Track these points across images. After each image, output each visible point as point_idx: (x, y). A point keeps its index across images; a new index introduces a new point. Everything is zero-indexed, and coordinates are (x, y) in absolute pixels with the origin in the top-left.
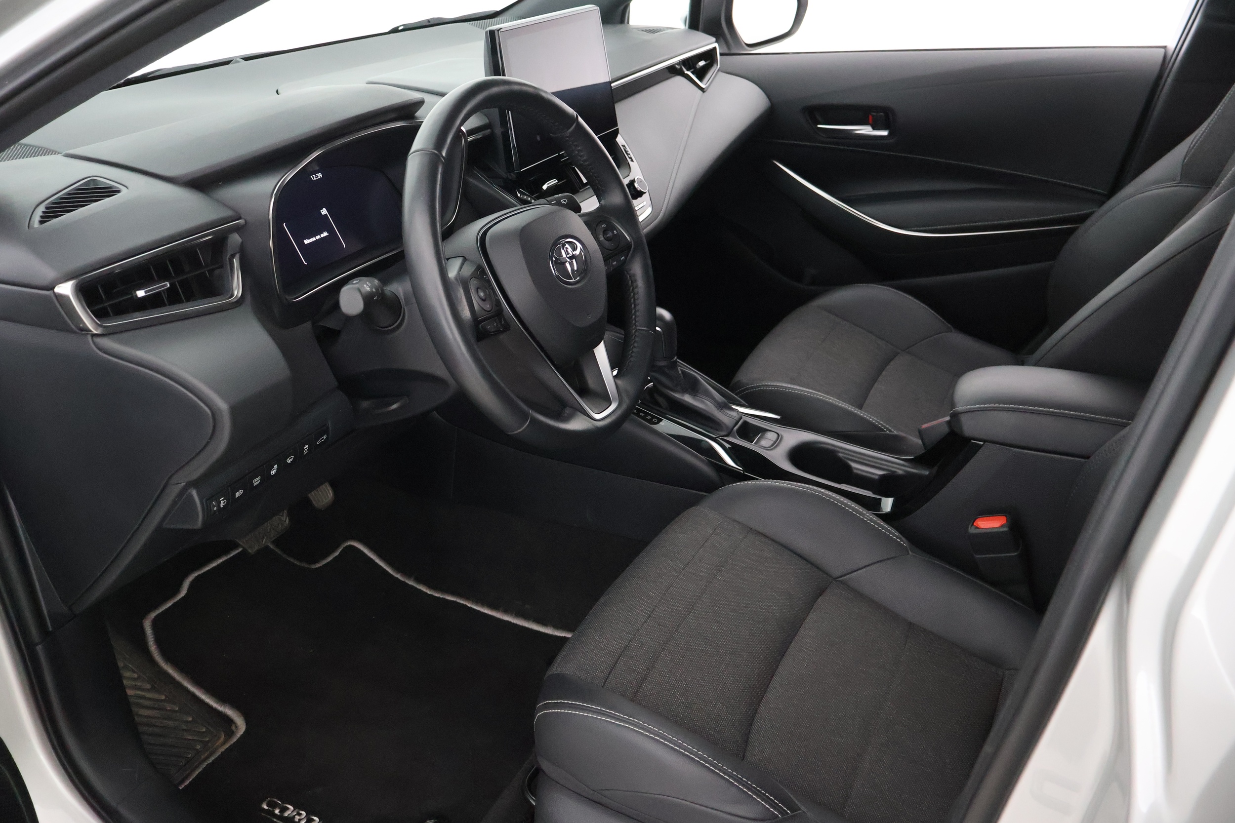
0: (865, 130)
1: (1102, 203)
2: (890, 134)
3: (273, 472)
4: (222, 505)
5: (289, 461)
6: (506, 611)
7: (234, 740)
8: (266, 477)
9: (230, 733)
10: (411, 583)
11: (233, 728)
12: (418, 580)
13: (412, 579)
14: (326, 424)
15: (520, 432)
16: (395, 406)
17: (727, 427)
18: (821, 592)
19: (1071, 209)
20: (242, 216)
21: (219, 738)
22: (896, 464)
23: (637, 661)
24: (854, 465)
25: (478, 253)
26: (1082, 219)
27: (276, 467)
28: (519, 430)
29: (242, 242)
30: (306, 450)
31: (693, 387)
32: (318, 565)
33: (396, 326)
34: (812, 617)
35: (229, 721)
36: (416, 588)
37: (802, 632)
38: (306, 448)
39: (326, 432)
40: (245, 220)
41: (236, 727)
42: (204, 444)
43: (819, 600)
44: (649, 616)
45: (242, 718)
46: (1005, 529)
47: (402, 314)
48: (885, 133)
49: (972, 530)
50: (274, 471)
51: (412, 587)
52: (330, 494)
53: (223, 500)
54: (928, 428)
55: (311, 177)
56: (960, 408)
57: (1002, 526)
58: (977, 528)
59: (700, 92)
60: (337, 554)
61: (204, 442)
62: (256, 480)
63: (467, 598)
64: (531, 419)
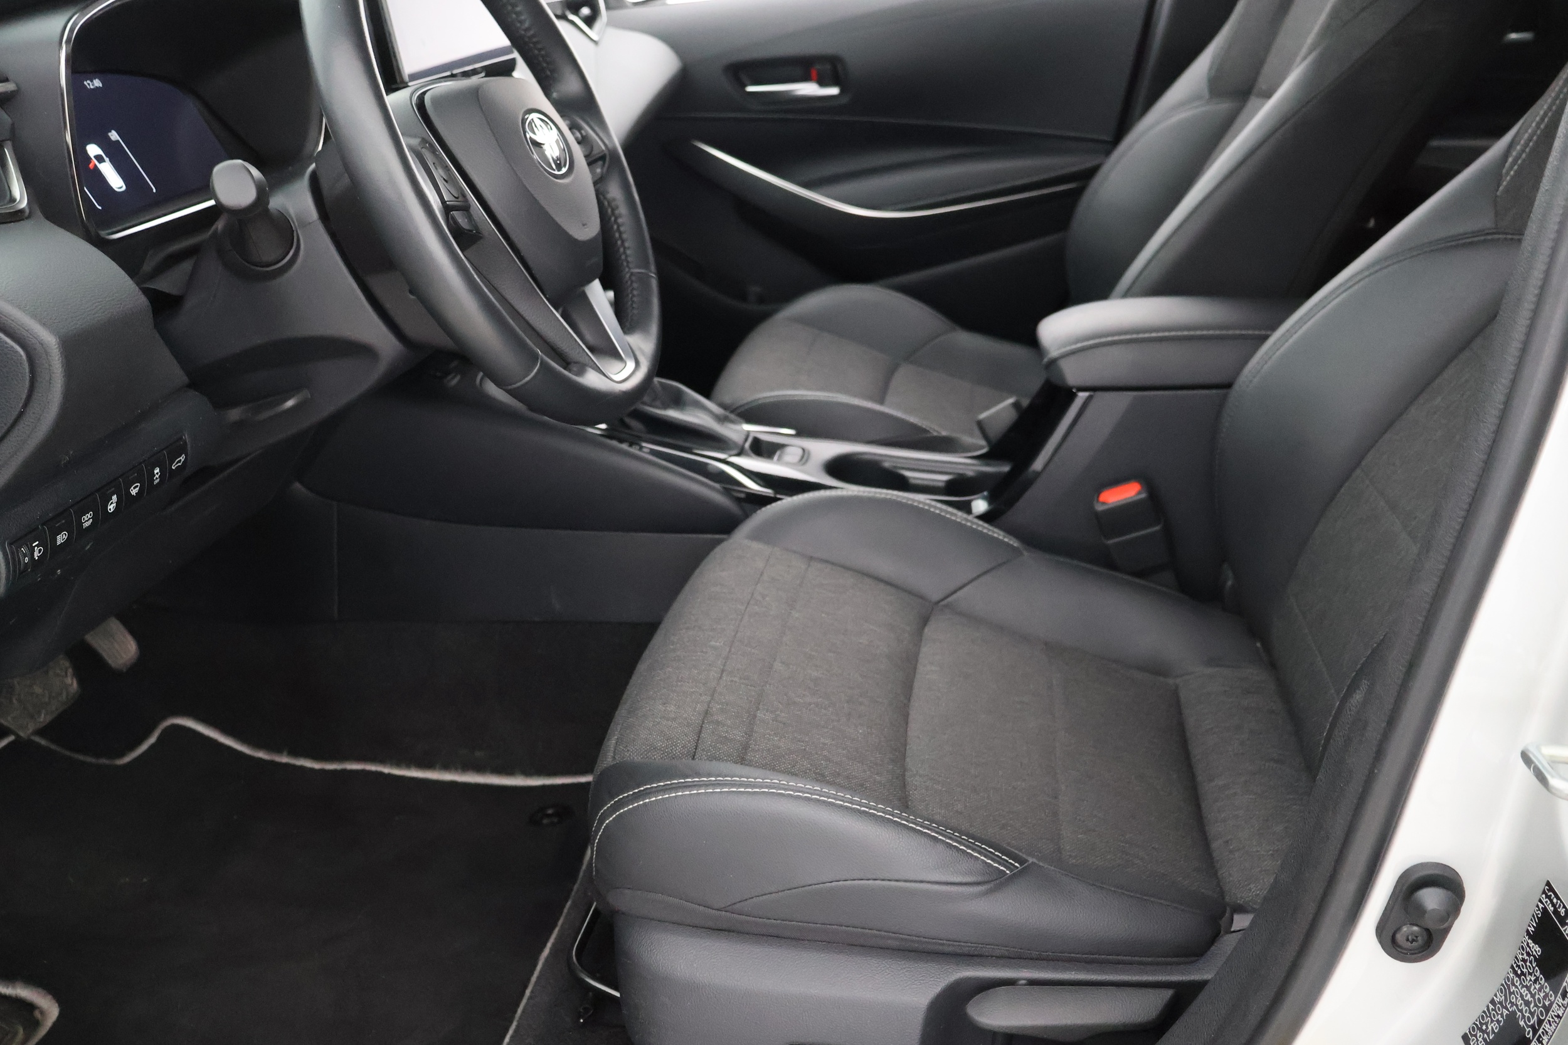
0: (808, 89)
1: (1108, 153)
2: (842, 91)
3: (111, 507)
4: (36, 555)
5: (134, 492)
6: (446, 767)
7: (42, 1032)
8: (102, 516)
9: (35, 1024)
10: (284, 759)
11: (37, 1014)
12: (294, 753)
13: (285, 753)
14: (181, 438)
15: (527, 383)
16: (290, 403)
17: (735, 443)
18: (925, 621)
19: (1072, 163)
20: (10, 78)
21: (16, 1034)
22: (961, 463)
23: (728, 726)
24: (908, 474)
25: (420, 125)
26: (1089, 174)
27: (115, 498)
28: (527, 379)
29: (13, 124)
30: (157, 476)
31: (677, 401)
32: (127, 759)
33: (287, 262)
34: (926, 650)
35: (30, 1007)
36: (294, 766)
37: (921, 669)
38: (157, 473)
39: (182, 450)
40: (17, 85)
41: (42, 1013)
42: (13, 418)
43: (926, 630)
44: (723, 671)
45: (50, 997)
46: (1143, 496)
47: (295, 240)
48: (834, 91)
49: (1100, 508)
50: (112, 505)
51: (287, 765)
52: (132, 647)
53: (37, 546)
54: (988, 418)
55: (85, 83)
56: (1054, 353)
57: (1139, 493)
58: (1104, 503)
59: (591, 44)
60: (152, 740)
61: (15, 414)
62: (85, 517)
63: (382, 761)
64: (541, 364)
